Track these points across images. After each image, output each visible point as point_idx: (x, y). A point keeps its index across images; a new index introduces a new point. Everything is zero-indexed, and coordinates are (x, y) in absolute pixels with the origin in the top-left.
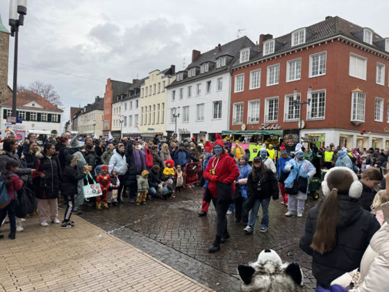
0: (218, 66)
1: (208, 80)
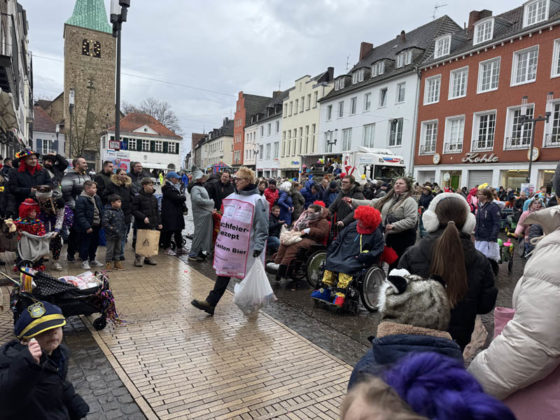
0: (399, 64)
1: (383, 87)
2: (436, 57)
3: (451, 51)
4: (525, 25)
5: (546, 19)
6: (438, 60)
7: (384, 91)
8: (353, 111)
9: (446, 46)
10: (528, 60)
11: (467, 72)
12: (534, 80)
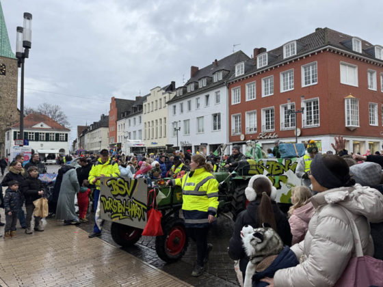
0: (215, 80)
1: (206, 94)
2: (236, 76)
3: (245, 72)
4: (285, 57)
5: (296, 54)
6: (238, 77)
7: (207, 97)
8: (190, 109)
9: (242, 69)
10: (289, 77)
11: (255, 84)
12: (293, 89)
